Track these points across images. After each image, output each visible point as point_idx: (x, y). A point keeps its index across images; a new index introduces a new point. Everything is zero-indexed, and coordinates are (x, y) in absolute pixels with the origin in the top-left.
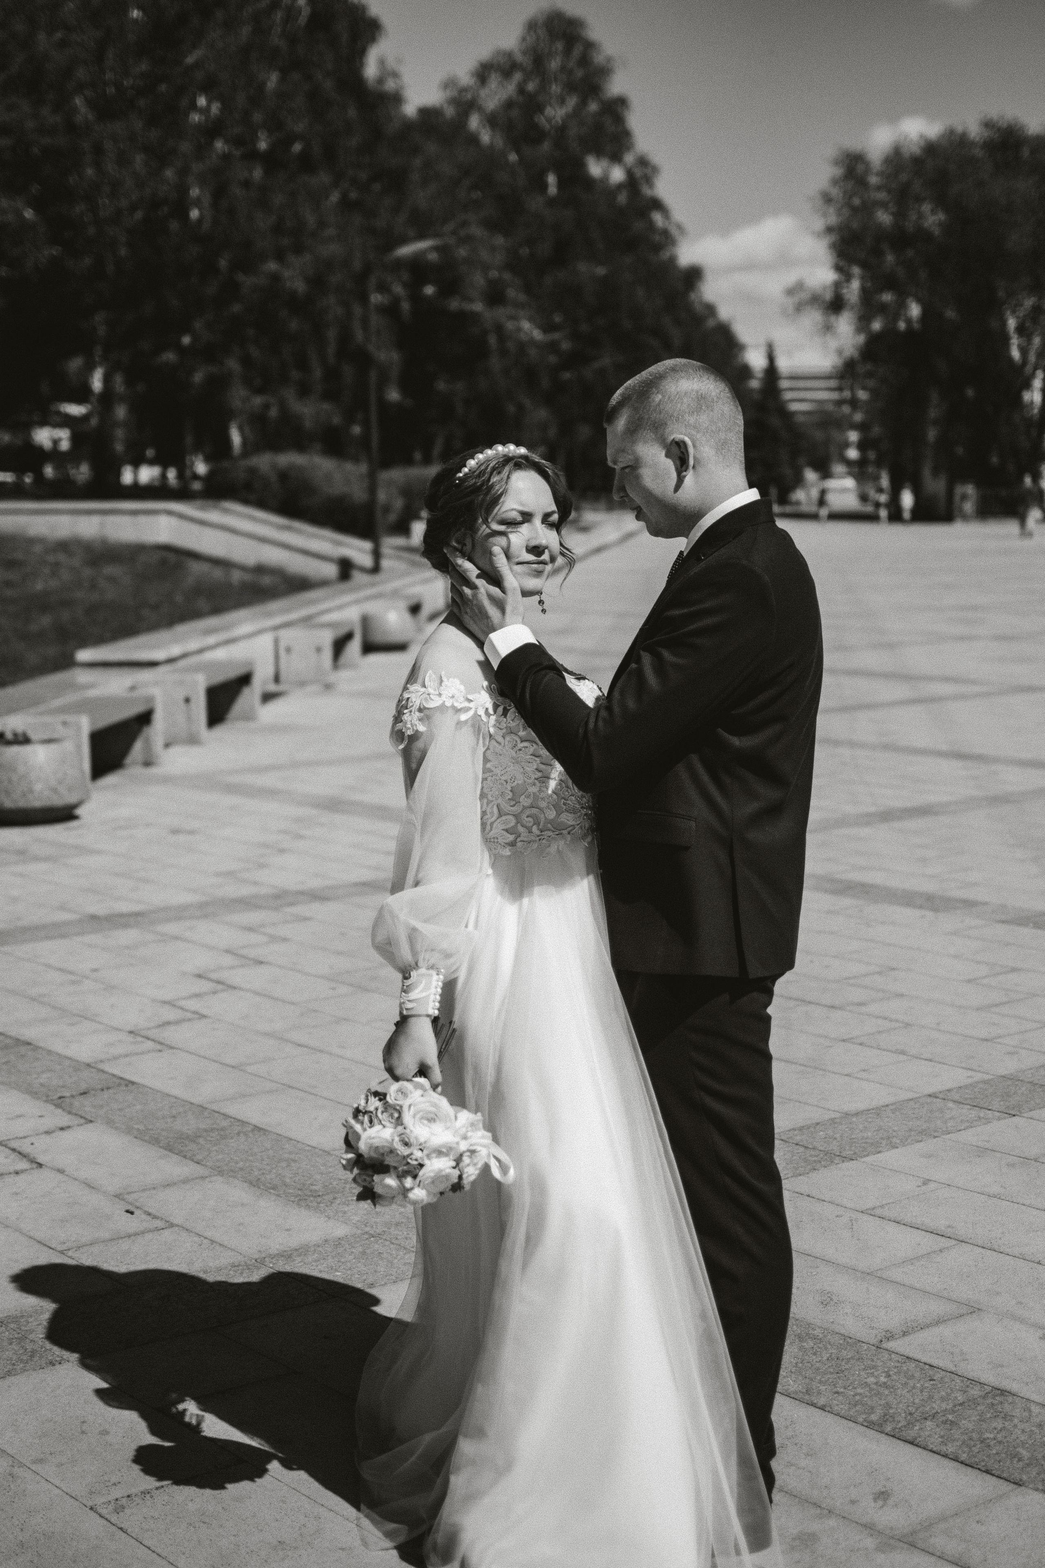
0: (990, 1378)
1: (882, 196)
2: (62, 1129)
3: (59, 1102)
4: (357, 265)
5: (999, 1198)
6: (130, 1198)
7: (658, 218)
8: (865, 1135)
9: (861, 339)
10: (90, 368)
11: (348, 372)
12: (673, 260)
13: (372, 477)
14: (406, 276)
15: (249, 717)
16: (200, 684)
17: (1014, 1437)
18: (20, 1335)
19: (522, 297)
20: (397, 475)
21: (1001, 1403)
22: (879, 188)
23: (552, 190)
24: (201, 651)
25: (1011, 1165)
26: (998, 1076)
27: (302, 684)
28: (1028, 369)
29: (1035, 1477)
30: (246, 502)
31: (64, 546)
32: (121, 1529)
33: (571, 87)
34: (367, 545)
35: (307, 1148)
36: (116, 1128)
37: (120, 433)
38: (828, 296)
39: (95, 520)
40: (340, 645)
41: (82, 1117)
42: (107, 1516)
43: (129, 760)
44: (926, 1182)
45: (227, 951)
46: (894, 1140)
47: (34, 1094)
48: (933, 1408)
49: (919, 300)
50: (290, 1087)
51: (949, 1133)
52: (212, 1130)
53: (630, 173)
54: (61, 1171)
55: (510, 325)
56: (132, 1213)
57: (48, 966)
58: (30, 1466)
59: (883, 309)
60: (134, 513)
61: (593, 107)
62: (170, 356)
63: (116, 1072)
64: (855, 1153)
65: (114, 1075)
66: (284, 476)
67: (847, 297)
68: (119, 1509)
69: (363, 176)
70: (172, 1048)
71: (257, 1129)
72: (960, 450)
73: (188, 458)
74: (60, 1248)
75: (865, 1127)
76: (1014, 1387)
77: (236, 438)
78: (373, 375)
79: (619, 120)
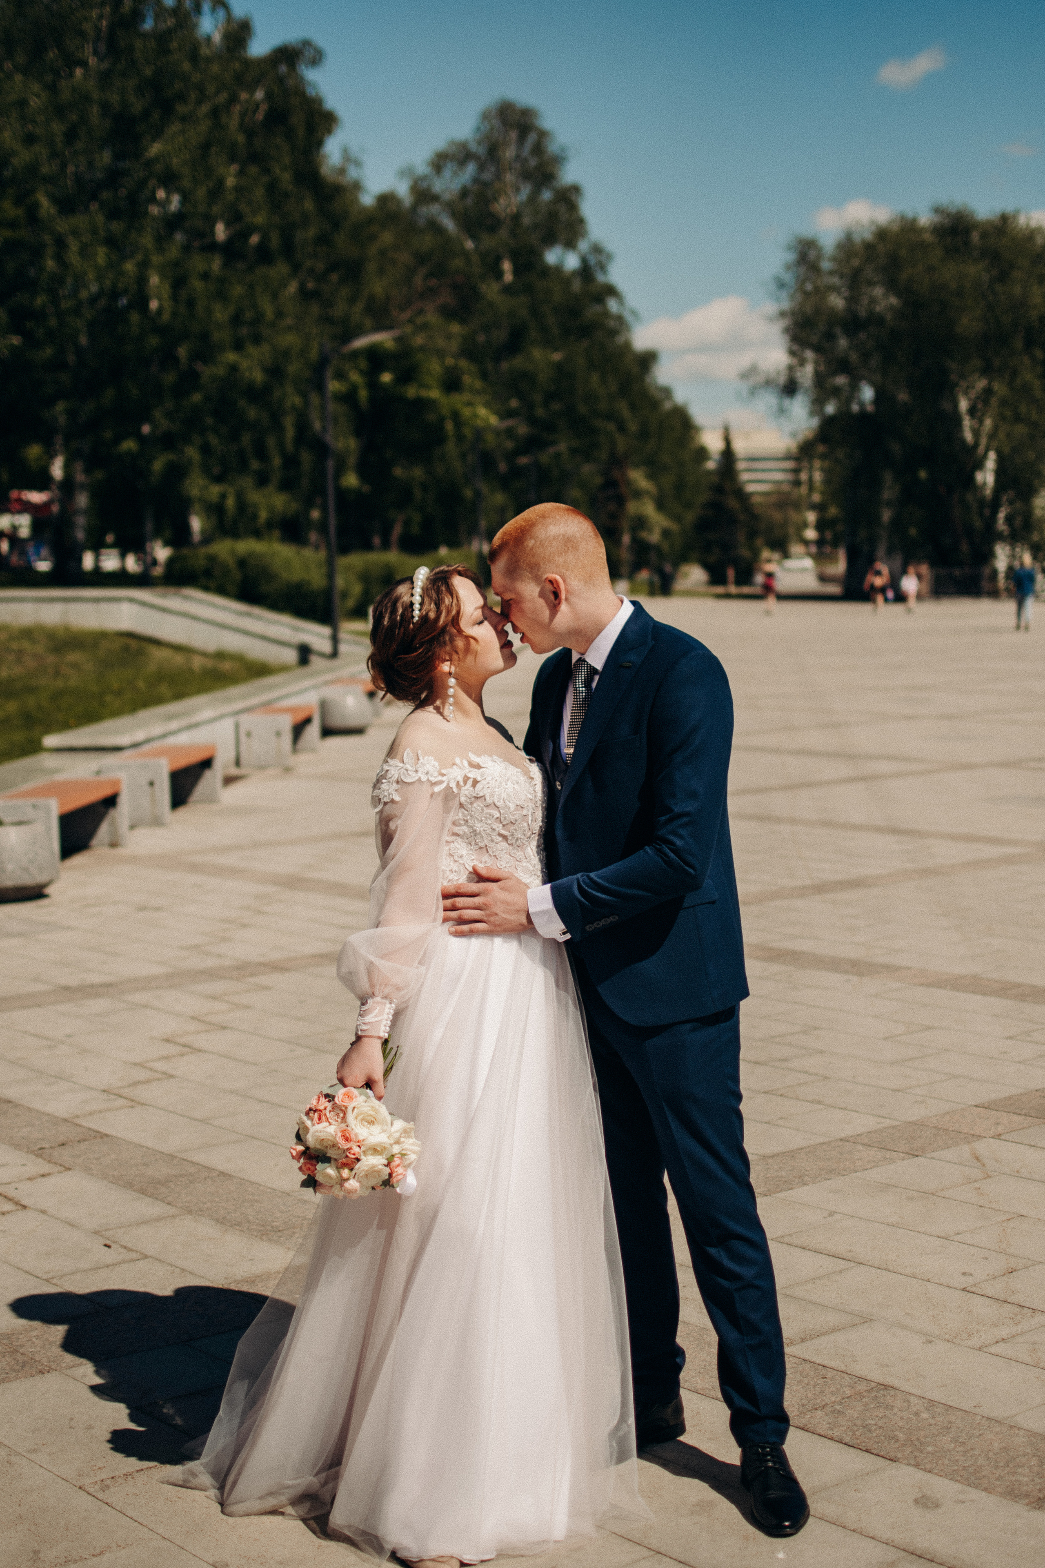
0: (876, 1376)
1: (835, 280)
2: (43, 1176)
3: (40, 1153)
4: (314, 354)
5: (897, 1227)
6: (108, 1234)
7: (612, 305)
8: (780, 1174)
9: (815, 422)
10: (51, 456)
11: (306, 458)
12: (627, 346)
13: (330, 564)
14: (363, 364)
15: (211, 799)
16: (163, 770)
17: (893, 1422)
18: (12, 1350)
19: (478, 384)
20: (356, 560)
21: (884, 1396)
22: (831, 273)
23: (508, 277)
24: (164, 736)
25: (911, 1199)
26: (905, 1122)
27: (262, 768)
28: (981, 449)
29: (908, 1455)
30: (206, 589)
31: (28, 633)
32: (107, 1503)
33: (526, 175)
34: (326, 631)
35: (269, 1190)
36: (93, 1175)
37: (81, 521)
38: (782, 380)
39: (59, 607)
40: (298, 730)
41: (61, 1165)
42: (93, 1494)
43: (94, 842)
44: (831, 1214)
45: (194, 1018)
46: (806, 1178)
47: (17, 1146)
48: (824, 1401)
49: (872, 383)
50: (253, 1137)
51: (856, 1172)
52: (181, 1176)
53: (584, 260)
54: (43, 1212)
55: (466, 412)
56: (109, 1247)
57: (25, 1032)
58: (25, 1455)
59: (836, 392)
60: (97, 600)
61: (547, 195)
62: (129, 445)
63: (92, 1125)
64: (769, 1191)
65: (90, 1129)
66: (242, 563)
67: (800, 380)
68: (105, 1488)
69: (320, 266)
70: (143, 1104)
71: (222, 1173)
72: (913, 532)
73: (148, 545)
74: (45, 1277)
75: (780, 1168)
76: (896, 1383)
77: (196, 524)
78: (330, 464)
79: (572, 207)
